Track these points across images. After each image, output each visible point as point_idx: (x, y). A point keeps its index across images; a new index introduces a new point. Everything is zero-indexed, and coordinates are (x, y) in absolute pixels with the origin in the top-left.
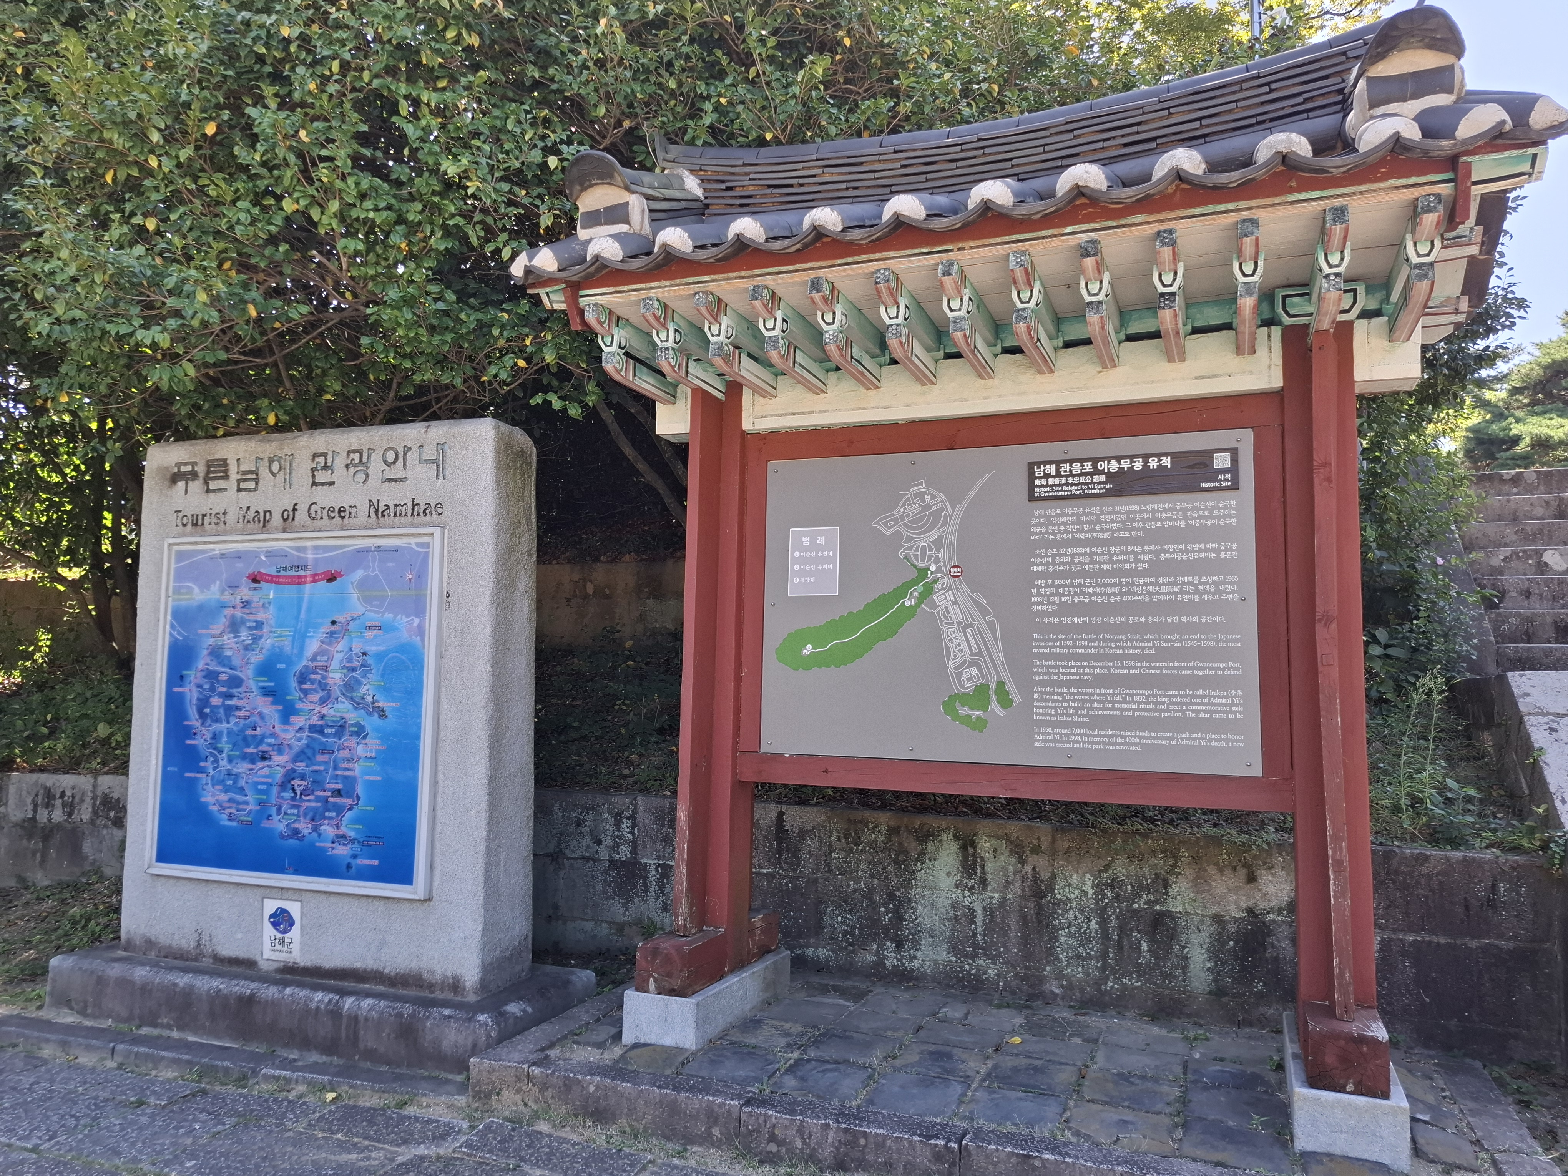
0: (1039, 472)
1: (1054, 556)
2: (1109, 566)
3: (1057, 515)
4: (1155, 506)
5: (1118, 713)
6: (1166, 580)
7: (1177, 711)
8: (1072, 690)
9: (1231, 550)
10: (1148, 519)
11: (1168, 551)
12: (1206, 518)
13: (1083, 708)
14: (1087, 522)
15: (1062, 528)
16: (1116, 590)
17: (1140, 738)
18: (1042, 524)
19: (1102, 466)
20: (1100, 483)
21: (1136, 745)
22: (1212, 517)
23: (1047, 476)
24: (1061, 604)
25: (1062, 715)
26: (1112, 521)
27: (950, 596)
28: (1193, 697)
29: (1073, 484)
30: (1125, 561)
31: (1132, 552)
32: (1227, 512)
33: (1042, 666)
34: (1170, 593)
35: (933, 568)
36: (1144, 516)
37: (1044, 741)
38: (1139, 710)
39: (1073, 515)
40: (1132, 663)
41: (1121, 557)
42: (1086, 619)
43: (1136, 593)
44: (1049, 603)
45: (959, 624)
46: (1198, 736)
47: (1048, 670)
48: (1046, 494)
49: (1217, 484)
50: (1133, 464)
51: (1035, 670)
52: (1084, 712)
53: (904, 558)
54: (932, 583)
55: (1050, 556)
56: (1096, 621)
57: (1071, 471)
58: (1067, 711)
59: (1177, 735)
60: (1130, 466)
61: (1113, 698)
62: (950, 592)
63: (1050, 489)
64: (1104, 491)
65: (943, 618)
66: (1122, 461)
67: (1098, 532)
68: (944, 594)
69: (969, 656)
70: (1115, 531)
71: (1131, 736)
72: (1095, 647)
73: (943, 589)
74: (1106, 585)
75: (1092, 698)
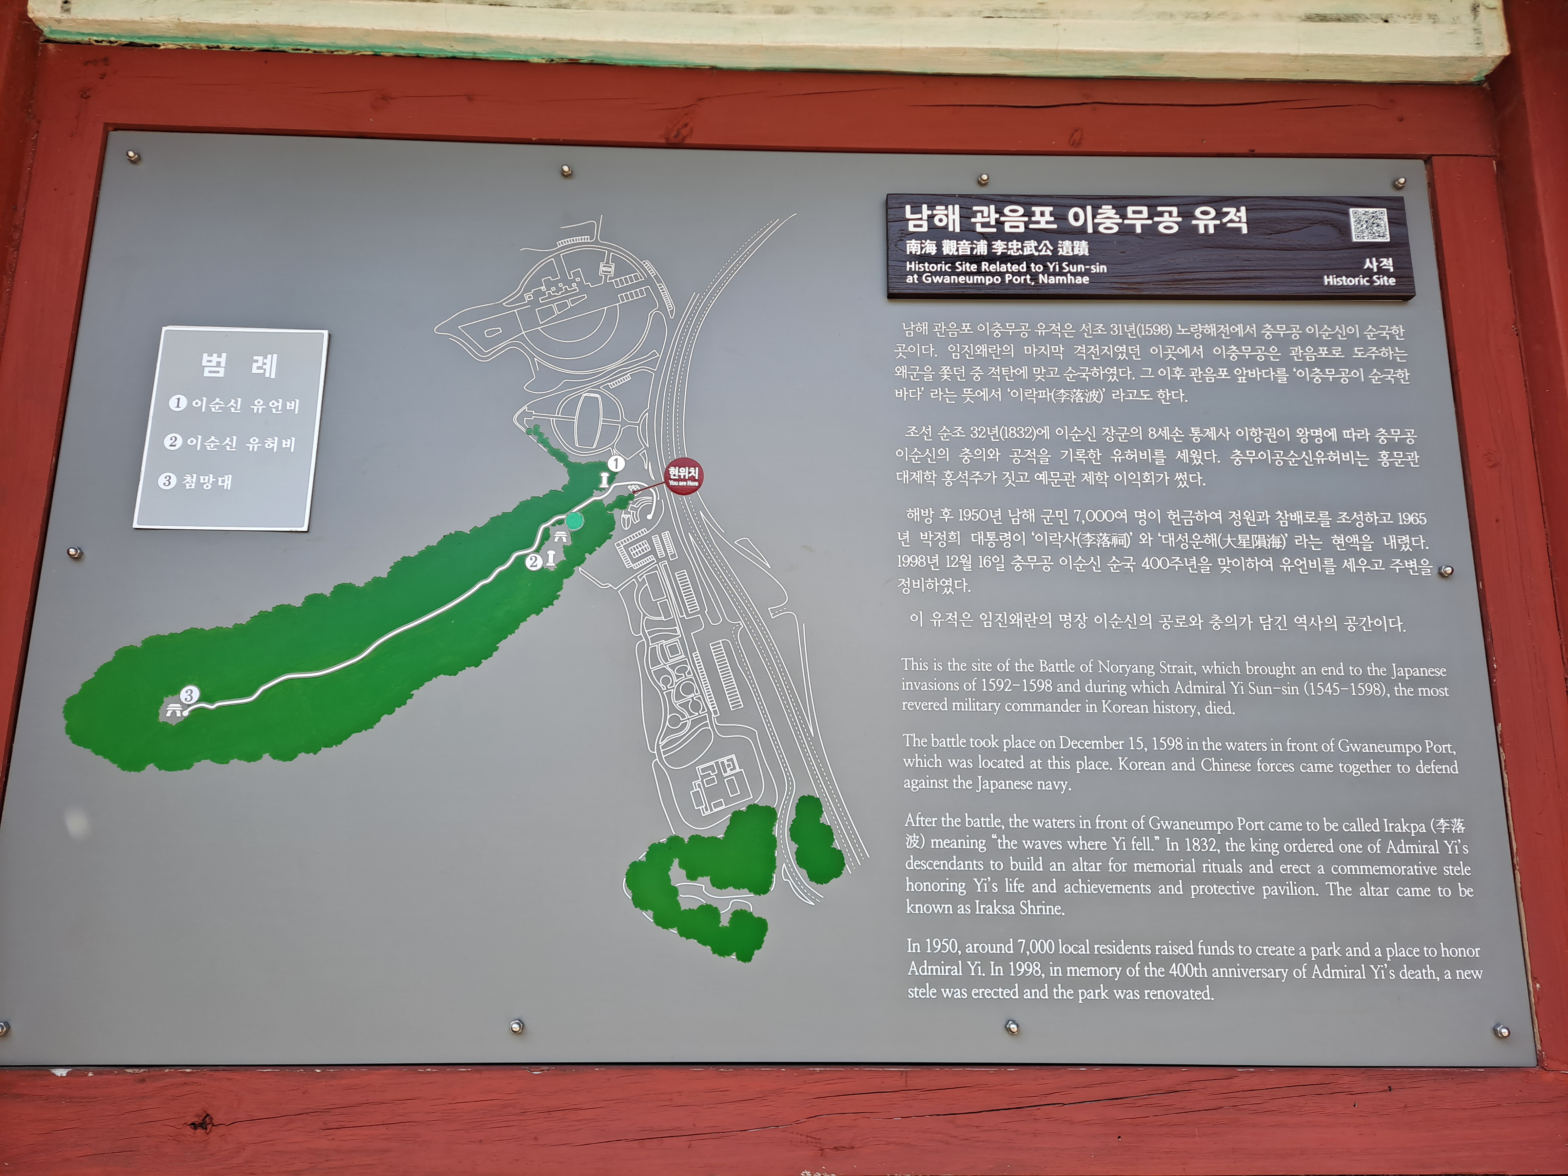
0: (917, 222)
1: (955, 445)
2: (1102, 477)
3: (963, 339)
4: (1211, 329)
5: (1143, 889)
6: (1249, 517)
7: (1301, 880)
8: (1017, 822)
9: (1401, 446)
10: (1195, 361)
11: (1245, 445)
12: (1335, 364)
13: (1045, 877)
14: (1041, 360)
15: (977, 373)
16: (1123, 540)
17: (1210, 962)
18: (923, 361)
19: (1079, 217)
20: (1074, 260)
21: (1196, 983)
22: (1349, 362)
23: (938, 233)
24: (977, 575)
25: (987, 899)
26: (1106, 361)
27: (665, 543)
28: (1342, 837)
29: (1005, 258)
30: (1145, 466)
31: (1159, 442)
32: (1386, 352)
33: (927, 752)
34: (1261, 553)
35: (617, 463)
36: (1186, 350)
37: (937, 982)
38: (1201, 878)
39: (1005, 339)
40: (1176, 743)
41: (1132, 455)
42: (1047, 619)
43: (1176, 550)
44: (944, 572)
45: (688, 625)
46: (1364, 952)
47: (945, 763)
48: (937, 279)
49: (1364, 282)
50: (1156, 219)
51: (908, 763)
52: (1051, 888)
53: (528, 432)
54: (612, 507)
55: (944, 445)
56: (1075, 624)
57: (999, 224)
58: (1001, 886)
59: (1308, 952)
60: (1150, 222)
61: (1129, 846)
62: (666, 535)
63: (946, 268)
64: (1086, 280)
65: (642, 610)
66: (1130, 209)
67: (1069, 386)
68: (648, 538)
69: (715, 722)
70: (1115, 385)
71: (1184, 959)
72: (1073, 698)
73: (644, 523)
74: (1096, 528)
75: (1072, 845)
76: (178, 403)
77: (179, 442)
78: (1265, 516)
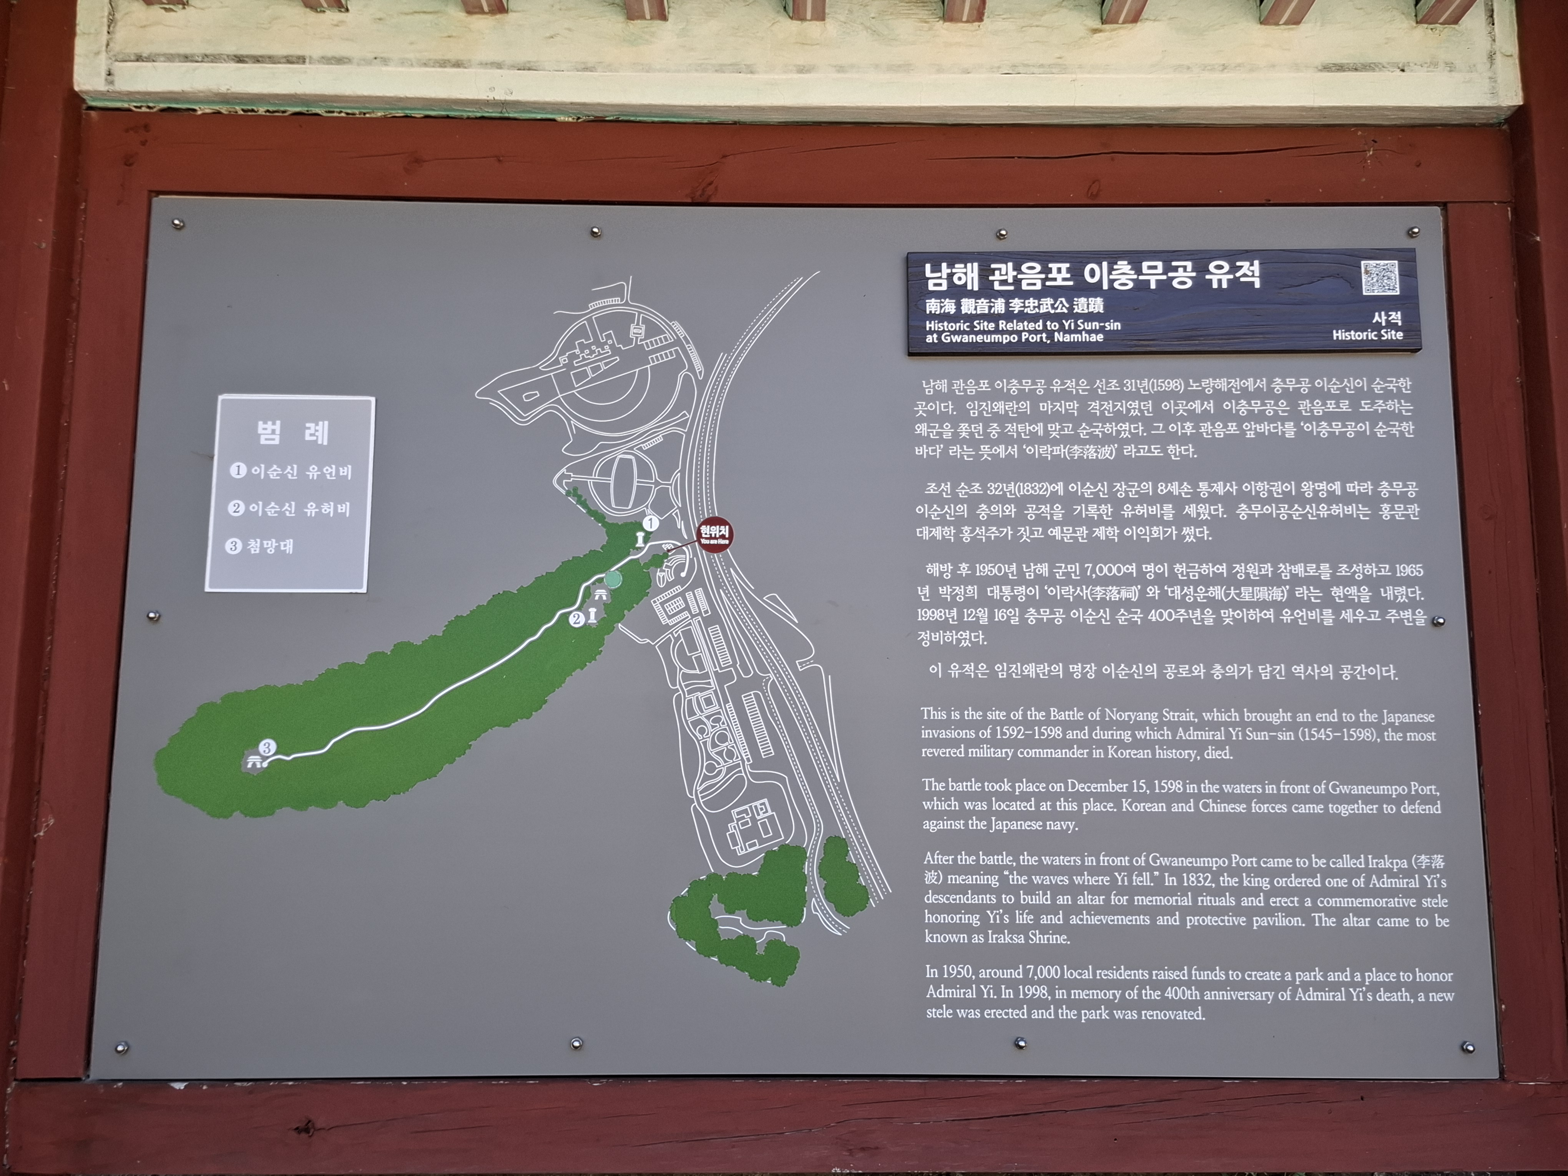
0: (937, 280)
1: (973, 502)
2: (1112, 532)
3: (981, 396)
4: (1222, 384)
5: (1142, 920)
6: (1253, 569)
7: (1289, 912)
8: (1026, 860)
9: (1403, 499)
10: (1205, 416)
11: (1251, 499)
12: (1343, 417)
13: (1053, 909)
14: (1056, 417)
15: (994, 430)
16: (1132, 593)
17: (1203, 986)
18: (942, 418)
19: (1094, 273)
20: (1090, 317)
21: (1190, 1005)
22: (1356, 416)
23: (957, 292)
24: (993, 629)
25: (999, 929)
26: (1119, 417)
27: (699, 600)
28: (1328, 873)
29: (1022, 316)
30: (1153, 521)
31: (1169, 498)
32: (1392, 405)
33: (945, 795)
34: (1263, 605)
35: (652, 523)
36: (1197, 406)
37: (953, 1004)
38: (1196, 910)
39: (1022, 396)
40: (1176, 786)
41: (1142, 510)
42: (1058, 669)
43: (1182, 603)
44: (962, 625)
45: (722, 678)
46: (1344, 977)
47: (962, 806)
48: (956, 339)
49: (1372, 336)
50: (1171, 274)
51: (927, 805)
52: (1058, 919)
53: (568, 493)
54: (647, 565)
55: (963, 501)
56: (1084, 675)
57: (1017, 282)
58: (1013, 918)
59: (1294, 977)
60: (1164, 277)
61: (1130, 881)
62: (699, 592)
63: (965, 327)
64: (1100, 337)
65: (677, 663)
66: (1145, 265)
67: (1083, 442)
68: (682, 594)
69: (748, 769)
70: (1127, 442)
71: (1179, 983)
72: (1082, 744)
73: (679, 581)
74: (1106, 581)
75: (1078, 880)
76: (238, 470)
77: (242, 509)
78: (1268, 569)
